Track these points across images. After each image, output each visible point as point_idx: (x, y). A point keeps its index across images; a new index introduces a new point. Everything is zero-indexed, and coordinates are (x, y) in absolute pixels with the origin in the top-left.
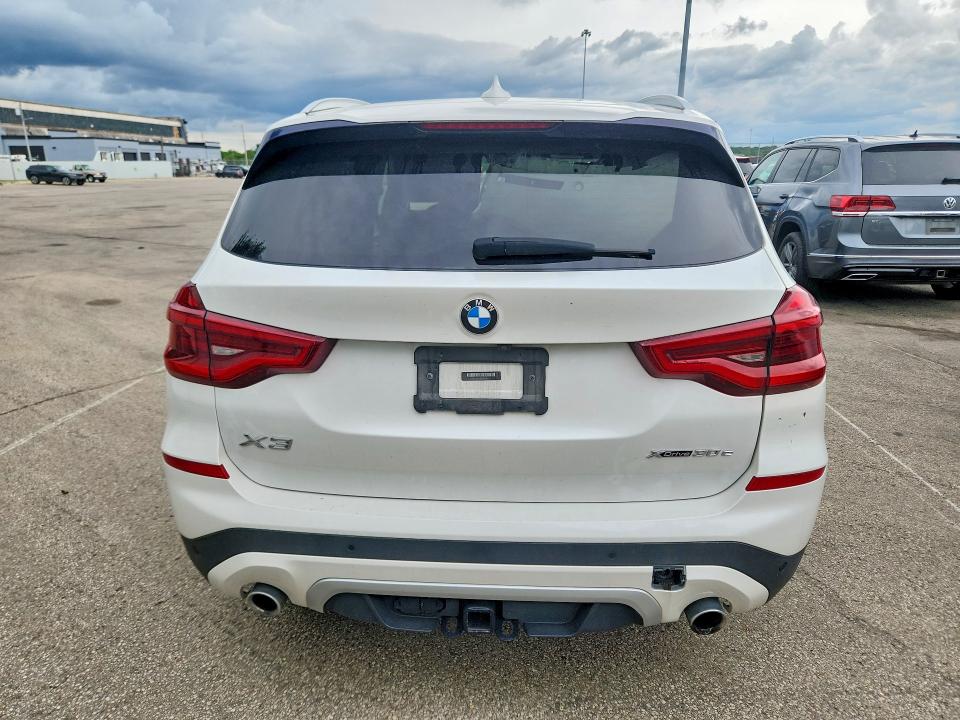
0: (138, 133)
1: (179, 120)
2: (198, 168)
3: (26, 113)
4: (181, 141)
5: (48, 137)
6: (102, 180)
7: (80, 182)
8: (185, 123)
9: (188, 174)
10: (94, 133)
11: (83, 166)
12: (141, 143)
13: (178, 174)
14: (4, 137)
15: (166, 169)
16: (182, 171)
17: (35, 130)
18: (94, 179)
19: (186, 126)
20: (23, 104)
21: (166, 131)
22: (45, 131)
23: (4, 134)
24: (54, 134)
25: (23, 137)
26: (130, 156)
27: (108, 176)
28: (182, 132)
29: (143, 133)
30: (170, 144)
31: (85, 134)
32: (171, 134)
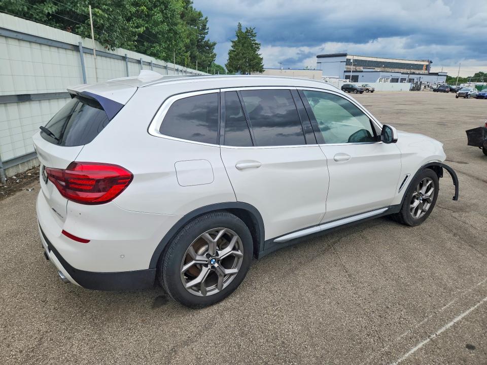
0: (404, 68)
1: (428, 61)
2: (425, 86)
3: (355, 61)
4: (426, 72)
5: (362, 72)
6: (372, 92)
7: (361, 92)
8: (431, 62)
9: (419, 89)
10: (383, 69)
11: (366, 85)
12: (403, 73)
13: (413, 89)
14: (345, 72)
15: (407, 86)
16: (416, 88)
17: (358, 68)
18: (369, 91)
19: (431, 64)
20: (355, 57)
21: (419, 67)
22: (362, 69)
23: (346, 70)
24: (364, 70)
25: (350, 72)
26: (395, 80)
27: (375, 90)
28: (428, 67)
29: (407, 69)
30: (419, 74)
31: (379, 69)
32: (422, 69)
